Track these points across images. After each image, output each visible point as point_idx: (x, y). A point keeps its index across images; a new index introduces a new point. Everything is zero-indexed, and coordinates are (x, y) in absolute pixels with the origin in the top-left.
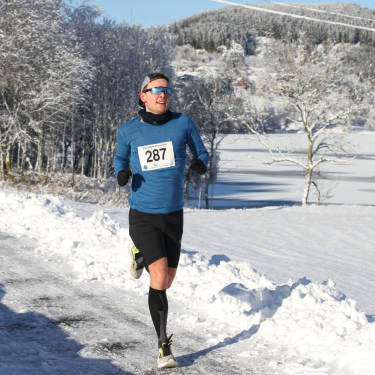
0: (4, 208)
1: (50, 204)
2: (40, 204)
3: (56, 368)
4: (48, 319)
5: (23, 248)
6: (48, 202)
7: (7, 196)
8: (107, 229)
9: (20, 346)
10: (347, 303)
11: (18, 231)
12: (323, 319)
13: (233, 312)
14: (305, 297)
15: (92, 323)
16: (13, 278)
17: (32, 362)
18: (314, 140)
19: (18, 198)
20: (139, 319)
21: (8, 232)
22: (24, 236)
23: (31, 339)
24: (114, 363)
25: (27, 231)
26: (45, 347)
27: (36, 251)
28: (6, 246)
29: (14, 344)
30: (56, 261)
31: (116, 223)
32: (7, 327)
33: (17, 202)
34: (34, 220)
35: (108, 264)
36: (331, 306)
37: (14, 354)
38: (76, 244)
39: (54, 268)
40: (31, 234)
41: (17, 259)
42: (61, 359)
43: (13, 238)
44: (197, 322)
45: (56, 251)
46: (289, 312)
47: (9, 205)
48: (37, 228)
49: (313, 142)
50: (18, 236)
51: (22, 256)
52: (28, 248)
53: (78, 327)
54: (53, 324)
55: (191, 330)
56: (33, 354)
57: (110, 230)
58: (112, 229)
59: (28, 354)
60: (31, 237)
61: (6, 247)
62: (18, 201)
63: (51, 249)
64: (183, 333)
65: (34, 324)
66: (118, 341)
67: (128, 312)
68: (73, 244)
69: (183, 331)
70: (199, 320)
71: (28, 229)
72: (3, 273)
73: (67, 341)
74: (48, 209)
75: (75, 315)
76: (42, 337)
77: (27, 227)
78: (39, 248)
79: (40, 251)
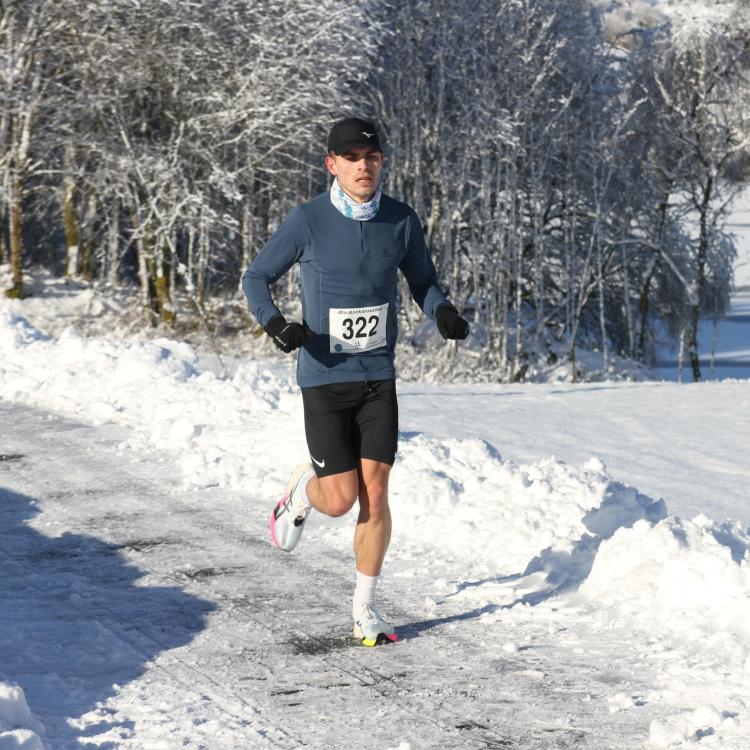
0: (76, 370)
1: (170, 359)
2: (147, 357)
3: (91, 600)
4: (104, 544)
5: (101, 443)
6: (166, 353)
7: (85, 346)
8: (263, 398)
9: (44, 579)
10: (587, 489)
11: (99, 414)
12: (543, 514)
13: (417, 518)
14: (533, 485)
15: (178, 546)
16: (63, 491)
17: (56, 596)
19: (108, 349)
20: (262, 538)
21: (79, 417)
22: (110, 422)
23: (66, 570)
24: (187, 591)
25: (118, 413)
26: (84, 578)
27: (122, 446)
28: (68, 441)
29: (34, 576)
30: (155, 461)
31: (281, 386)
32: (29, 557)
33: (105, 358)
34: (134, 392)
35: (244, 459)
36: (564, 494)
37: (30, 588)
38: (198, 430)
39: (147, 473)
40: (123, 419)
41: (80, 461)
42: (104, 590)
43: (87, 427)
45: (161, 445)
46: (501, 509)
47: (87, 364)
48: (139, 407)
50: (97, 423)
51: (93, 457)
52: (109, 443)
53: (152, 551)
54: (110, 551)
55: (340, 548)
56: (62, 587)
57: (267, 401)
58: (272, 399)
59: (53, 588)
60: (123, 424)
61: (67, 443)
62: (108, 355)
63: (151, 442)
64: (323, 553)
65: (78, 550)
66: (211, 566)
67: (249, 529)
68: (192, 430)
69: (326, 550)
71: (121, 410)
72: (47, 483)
73: (124, 569)
74: (166, 368)
75: (155, 536)
76: (83, 566)
77: (118, 406)
78: (129, 441)
79: (129, 447)
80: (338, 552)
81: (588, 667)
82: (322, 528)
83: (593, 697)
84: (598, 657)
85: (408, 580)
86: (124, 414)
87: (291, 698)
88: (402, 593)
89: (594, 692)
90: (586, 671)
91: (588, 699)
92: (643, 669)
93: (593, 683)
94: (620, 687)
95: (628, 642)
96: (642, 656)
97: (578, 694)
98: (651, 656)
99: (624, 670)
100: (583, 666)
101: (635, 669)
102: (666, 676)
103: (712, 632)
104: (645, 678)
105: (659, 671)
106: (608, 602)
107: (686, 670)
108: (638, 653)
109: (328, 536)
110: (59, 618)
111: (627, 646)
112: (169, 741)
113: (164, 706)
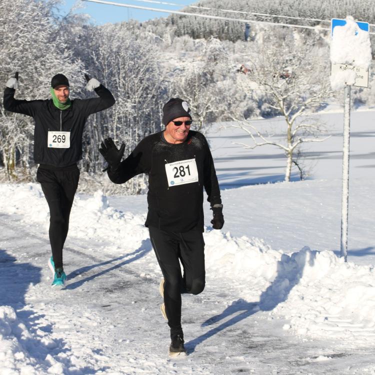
1: (33, 190)
2: (26, 190)
5: (14, 220)
6: (31, 188)
7: (1, 187)
11: (11, 211)
18: (292, 123)
19: (11, 187)
21: (3, 212)
22: (15, 213)
27: (22, 221)
30: (35, 226)
33: (9, 190)
34: (22, 202)
40: (20, 212)
41: (8, 227)
43: (7, 215)
44: (117, 249)
45: (36, 220)
48: (24, 207)
49: (290, 125)
50: (10, 214)
51: (12, 225)
52: (17, 221)
55: (111, 254)
56: (14, 272)
60: (20, 213)
62: (10, 189)
63: (32, 219)
64: (106, 256)
70: (119, 248)
71: (17, 209)
74: (32, 193)
77: (17, 207)
78: (24, 219)
79: (24, 222)
80: (111, 255)
81: (213, 292)
82: (102, 247)
83: (218, 302)
84: (216, 288)
85: (139, 264)
86: (19, 210)
87: (108, 307)
88: (138, 269)
89: (218, 301)
90: (213, 293)
91: (217, 303)
92: (233, 292)
93: (217, 298)
94: (227, 298)
95: (225, 282)
96: (232, 287)
97: (213, 301)
98: (236, 287)
99: (227, 292)
100: (211, 292)
101: (231, 292)
102: (242, 293)
103: (256, 278)
104: (235, 295)
105: (240, 292)
106: (214, 268)
107: (250, 291)
108: (230, 286)
109: (105, 250)
110: (16, 283)
111: (226, 284)
112: (69, 325)
113: (63, 312)
